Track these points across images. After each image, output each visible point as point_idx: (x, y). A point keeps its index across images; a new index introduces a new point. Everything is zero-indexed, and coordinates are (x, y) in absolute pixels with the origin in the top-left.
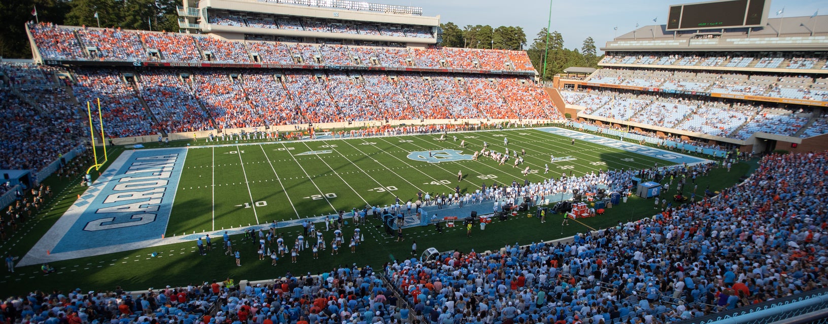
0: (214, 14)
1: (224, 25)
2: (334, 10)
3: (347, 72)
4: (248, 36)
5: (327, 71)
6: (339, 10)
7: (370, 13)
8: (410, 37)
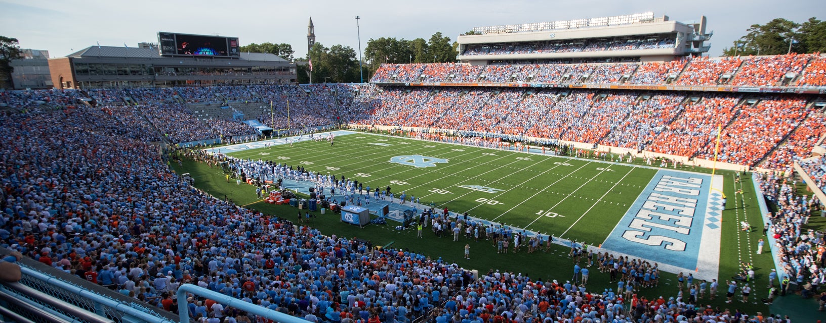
0: (468, 48)
1: (472, 56)
2: (551, 31)
3: (557, 90)
4: (490, 62)
5: (538, 90)
6: (554, 31)
7: (586, 29)
8: (641, 51)
